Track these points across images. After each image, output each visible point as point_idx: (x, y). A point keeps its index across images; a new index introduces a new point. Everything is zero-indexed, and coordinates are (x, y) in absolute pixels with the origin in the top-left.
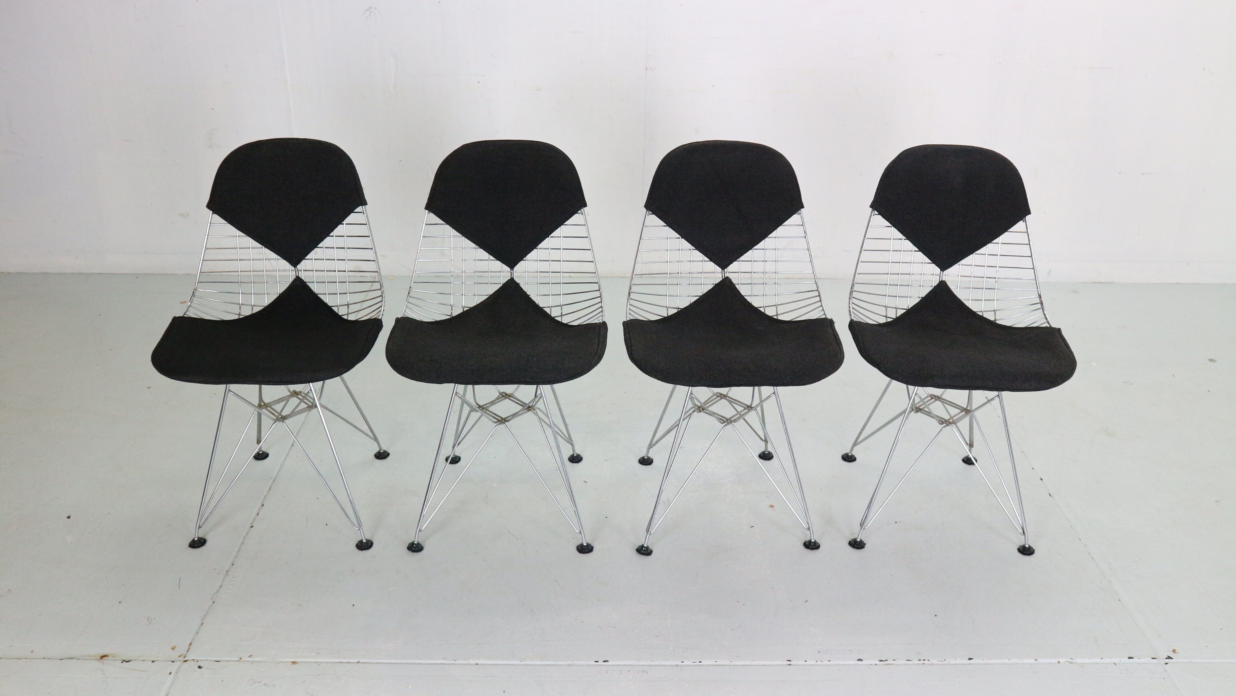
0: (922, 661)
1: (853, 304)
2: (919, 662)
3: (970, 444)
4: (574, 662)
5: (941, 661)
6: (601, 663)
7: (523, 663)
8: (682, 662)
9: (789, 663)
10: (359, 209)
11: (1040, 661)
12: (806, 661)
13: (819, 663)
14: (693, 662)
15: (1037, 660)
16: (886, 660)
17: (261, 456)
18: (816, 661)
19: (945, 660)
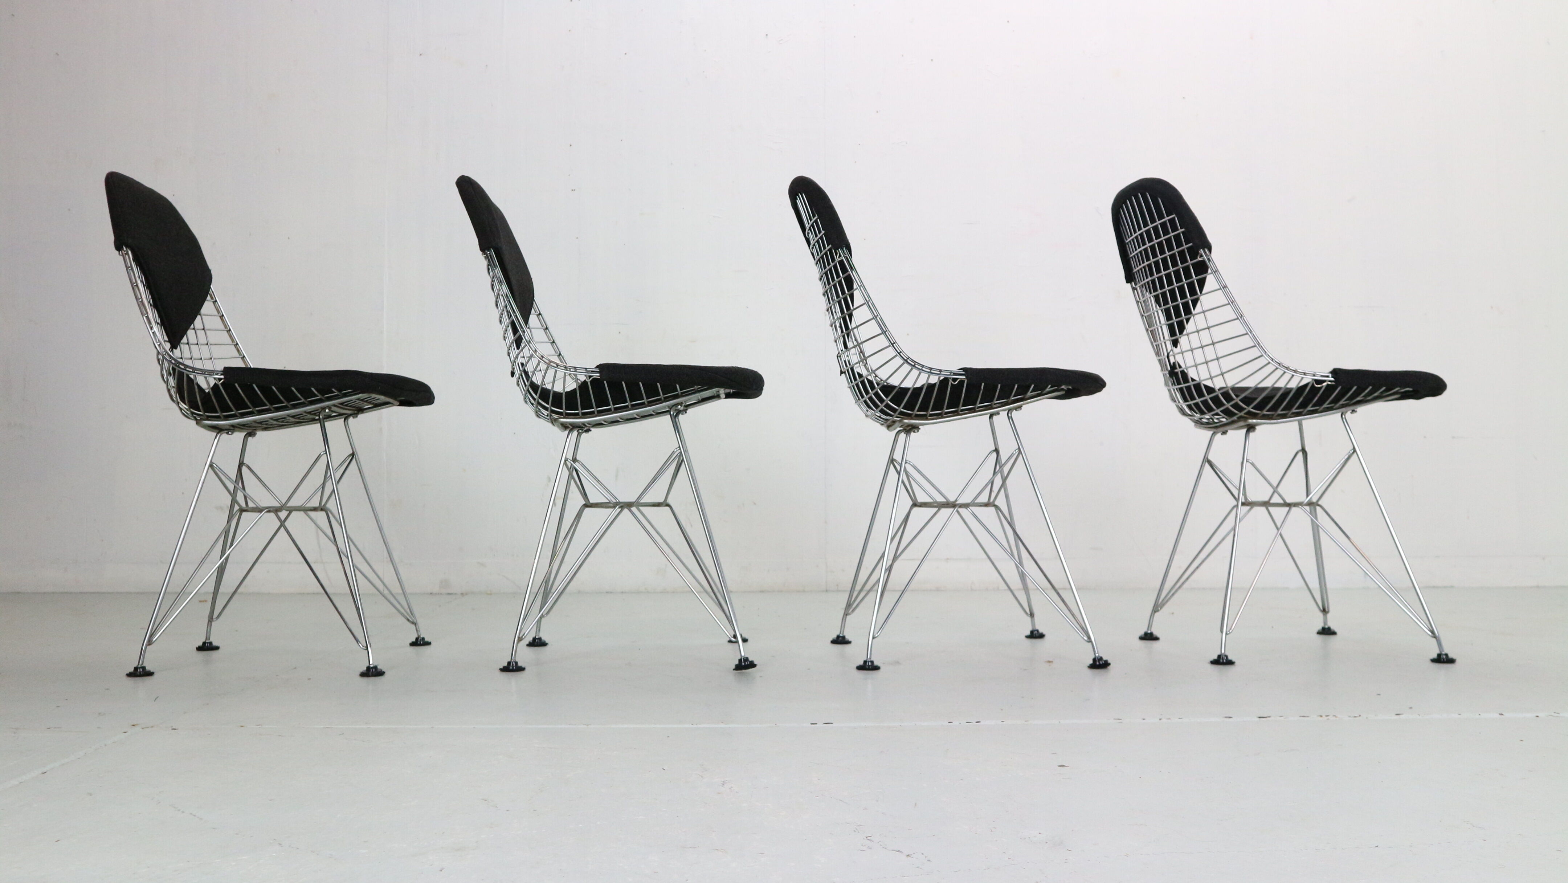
0: (1324, 716)
2: (1320, 718)
4: (778, 725)
5: (1355, 717)
7: (695, 726)
8: (949, 723)
9: (1120, 721)
11: (1506, 715)
12: (1144, 719)
13: (1164, 720)
14: (967, 722)
15: (1502, 714)
16: (1269, 717)
18: (1160, 719)
19: (1360, 716)
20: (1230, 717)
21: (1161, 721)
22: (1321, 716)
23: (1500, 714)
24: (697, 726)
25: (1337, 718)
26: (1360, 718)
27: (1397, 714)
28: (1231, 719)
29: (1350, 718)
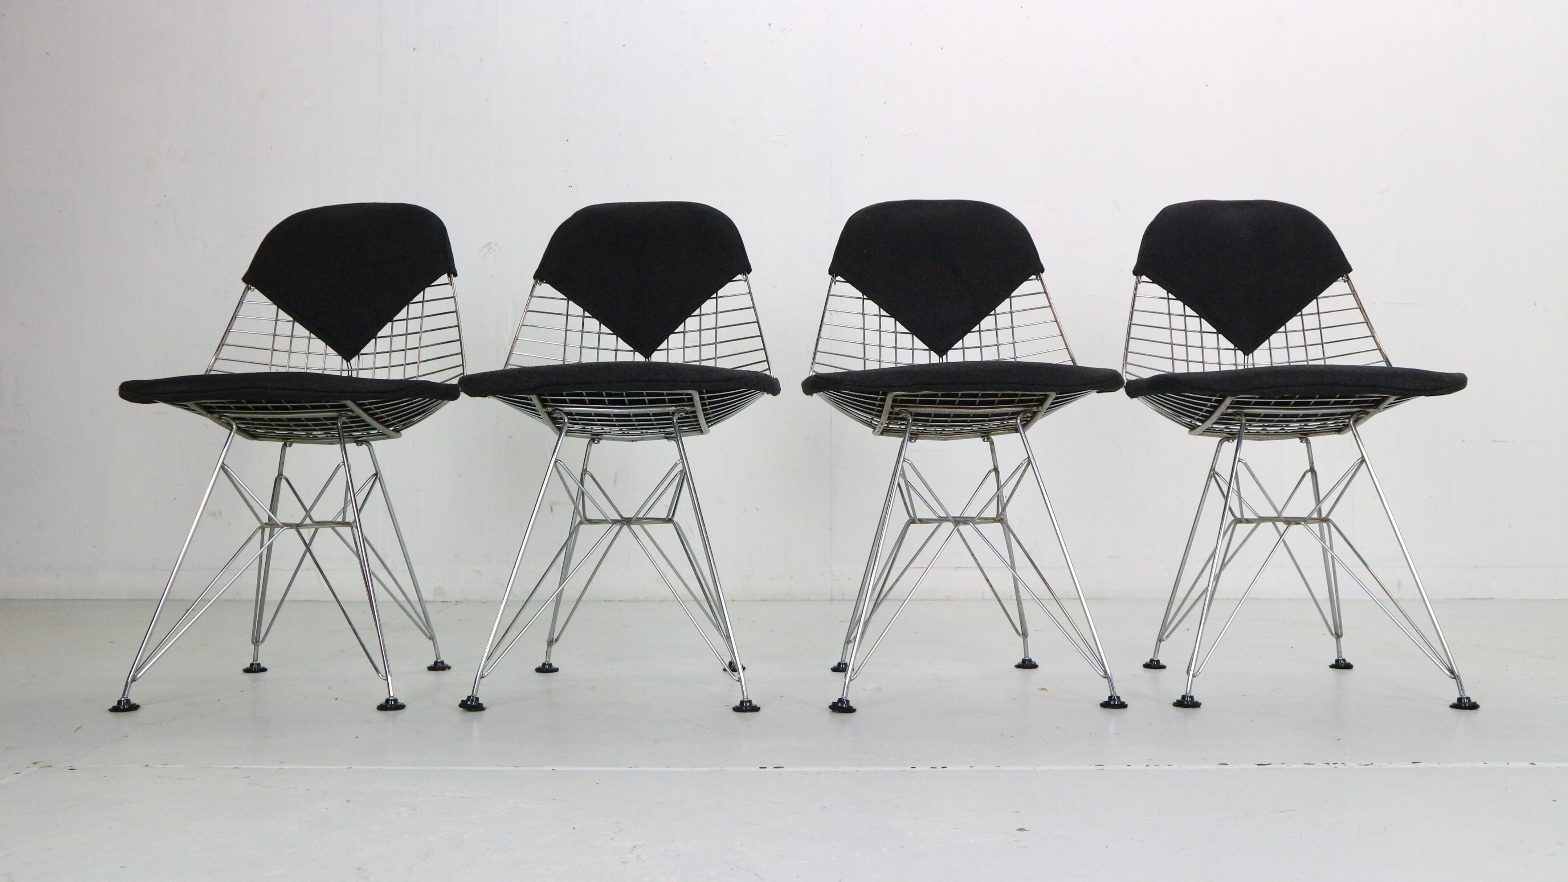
0: (1331, 764)
1: (1127, 374)
2: (1327, 766)
3: (1336, 634)
4: (723, 768)
5: (1366, 765)
6: (770, 769)
7: (632, 769)
8: (912, 768)
9: (1102, 767)
10: (444, 278)
11: (1539, 764)
12: (1129, 766)
13: (1152, 767)
14: (932, 768)
15: (1533, 764)
16: (1270, 764)
17: (255, 669)
18: (1147, 766)
19: (1372, 764)
20: (1226, 764)
21: (1148, 768)
22: (1328, 764)
23: (1531, 764)
24: (635, 769)
25: (1346, 766)
26: (1372, 766)
27: (1414, 763)
28: (1226, 766)
29: (1360, 767)
